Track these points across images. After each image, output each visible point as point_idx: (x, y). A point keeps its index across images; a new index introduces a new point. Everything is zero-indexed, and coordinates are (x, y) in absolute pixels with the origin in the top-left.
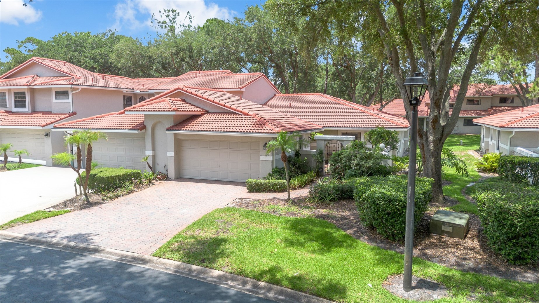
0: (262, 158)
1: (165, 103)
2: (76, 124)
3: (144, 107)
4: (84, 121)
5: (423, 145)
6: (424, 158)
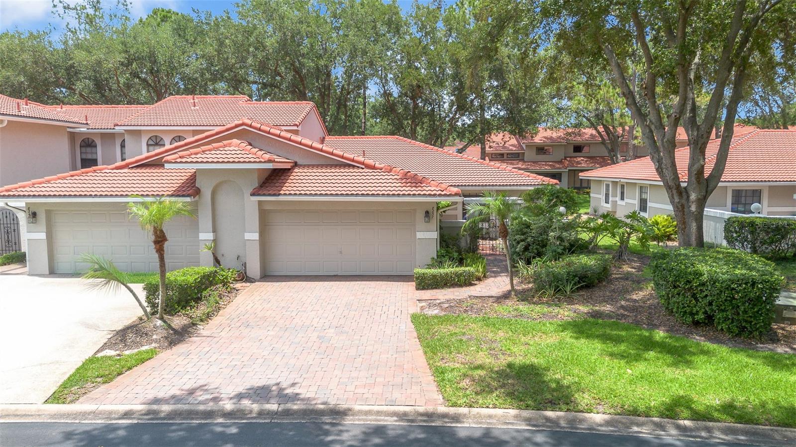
0: (420, 235)
1: (231, 149)
2: (33, 189)
3: (198, 156)
4: (49, 182)
5: (683, 206)
6: (684, 223)
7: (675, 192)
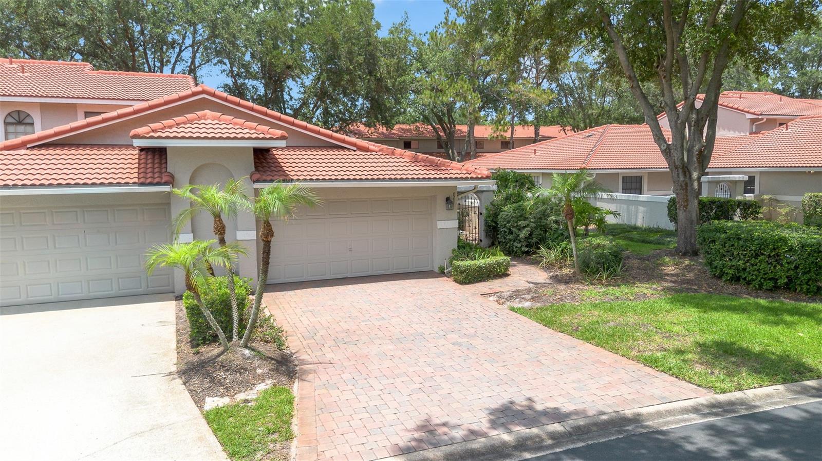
0: (441, 225)
1: (211, 122)
5: (686, 184)
6: (687, 201)
7: (680, 171)
